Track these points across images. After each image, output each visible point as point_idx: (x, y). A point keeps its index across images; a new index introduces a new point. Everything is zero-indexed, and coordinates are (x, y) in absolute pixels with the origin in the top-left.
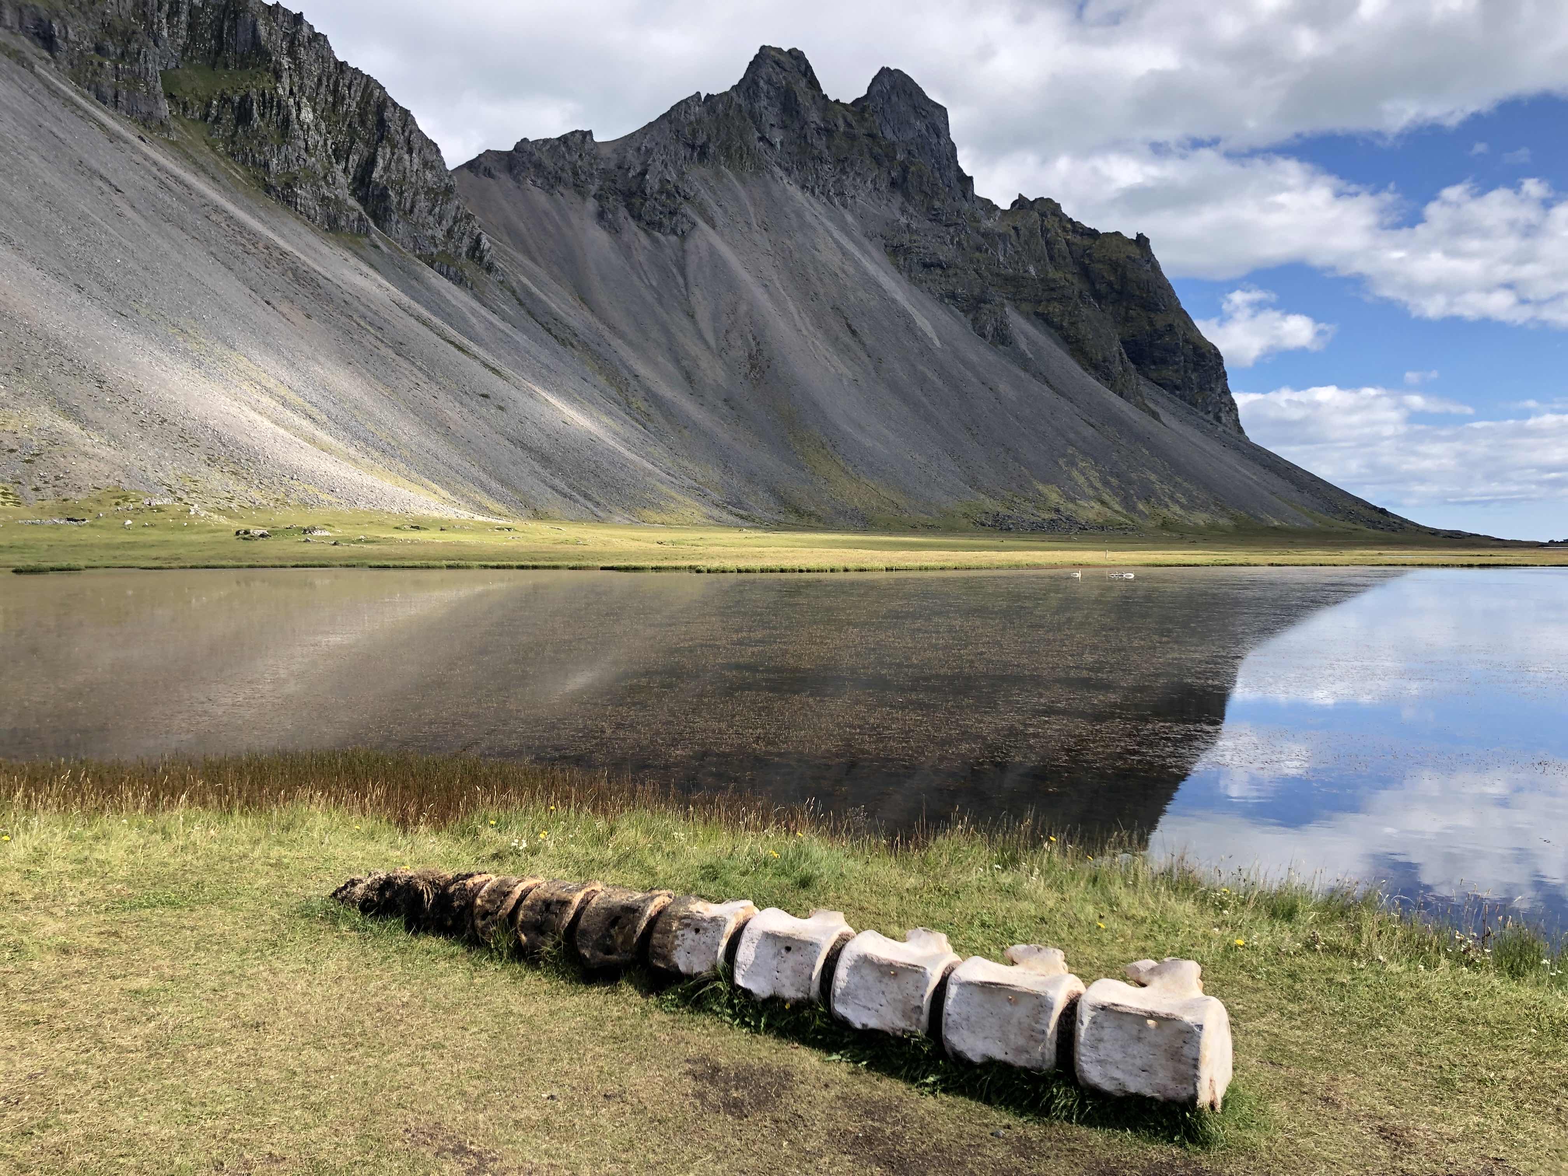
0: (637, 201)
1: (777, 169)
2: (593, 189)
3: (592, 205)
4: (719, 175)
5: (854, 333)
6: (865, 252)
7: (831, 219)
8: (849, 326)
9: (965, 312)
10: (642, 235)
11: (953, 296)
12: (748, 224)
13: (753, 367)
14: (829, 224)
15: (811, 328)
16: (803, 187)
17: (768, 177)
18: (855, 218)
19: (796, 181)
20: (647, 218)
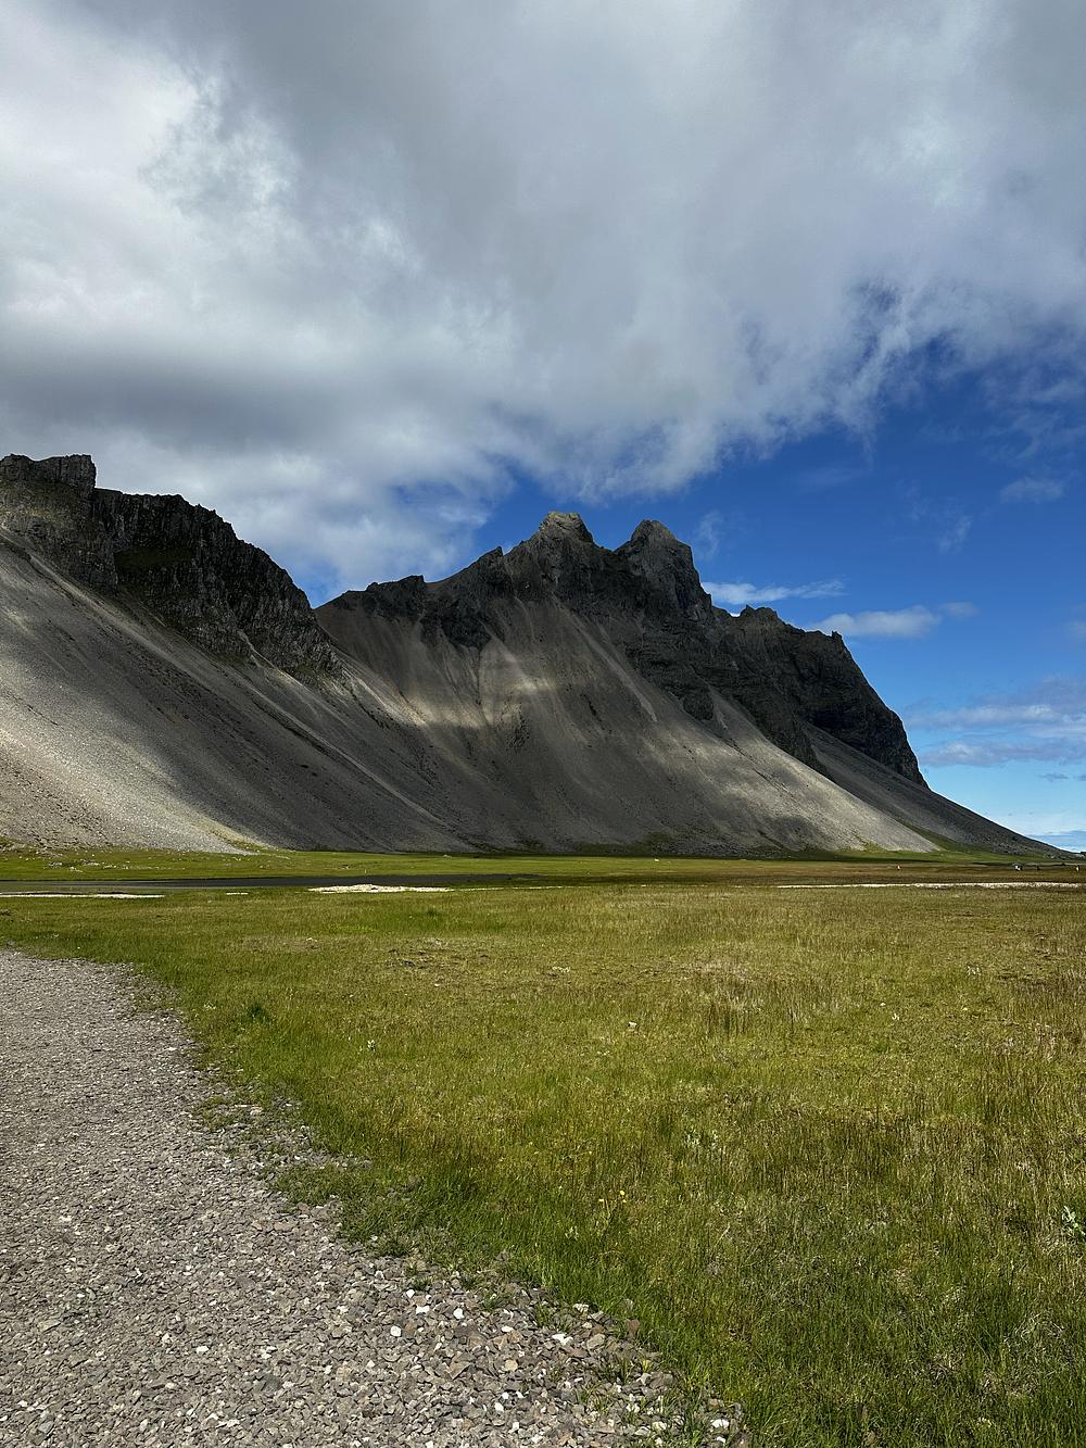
0: (450, 624)
1: (555, 598)
2: (421, 616)
3: (418, 626)
4: (512, 603)
5: (594, 713)
6: (611, 654)
7: (590, 633)
8: (591, 708)
9: (680, 696)
10: (451, 648)
11: (672, 685)
12: (529, 637)
13: (517, 738)
14: (586, 635)
15: (563, 710)
16: (571, 610)
17: (547, 603)
18: (606, 630)
19: (568, 607)
20: (456, 636)
